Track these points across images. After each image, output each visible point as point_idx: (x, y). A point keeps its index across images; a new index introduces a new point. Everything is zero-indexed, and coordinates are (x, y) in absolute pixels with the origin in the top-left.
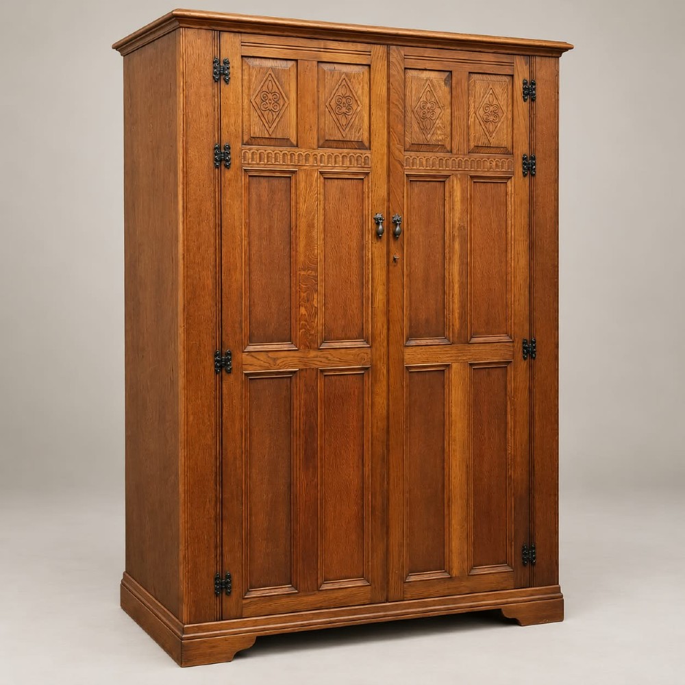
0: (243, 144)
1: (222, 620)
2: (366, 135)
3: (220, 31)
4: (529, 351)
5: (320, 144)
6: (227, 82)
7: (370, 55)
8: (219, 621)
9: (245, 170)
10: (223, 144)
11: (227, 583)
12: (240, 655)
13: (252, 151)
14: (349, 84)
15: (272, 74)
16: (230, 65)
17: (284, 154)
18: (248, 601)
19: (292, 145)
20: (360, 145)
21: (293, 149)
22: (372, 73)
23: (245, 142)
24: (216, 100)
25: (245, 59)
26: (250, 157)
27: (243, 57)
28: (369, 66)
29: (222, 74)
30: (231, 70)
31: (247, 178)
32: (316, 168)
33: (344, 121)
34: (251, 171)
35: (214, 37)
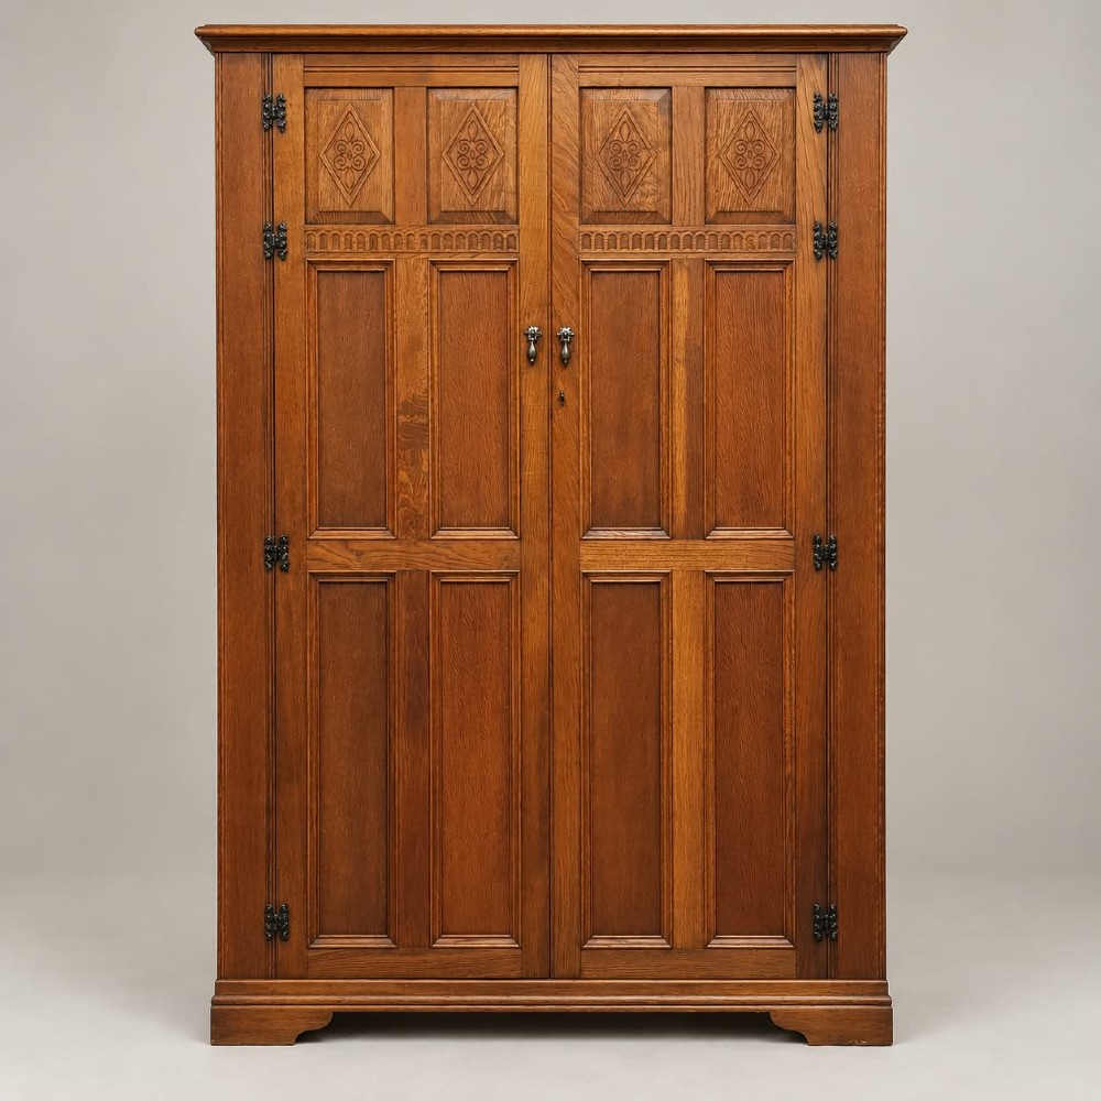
0: (307, 223)
1: (276, 978)
2: (511, 200)
3: (273, 53)
4: (826, 556)
5: (433, 218)
6: (282, 129)
7: (518, 71)
8: (272, 979)
9: (309, 261)
10: (276, 224)
11: (282, 922)
12: (304, 1037)
13: (320, 233)
14: (482, 120)
15: (353, 111)
16: (287, 104)
17: (371, 235)
18: (318, 953)
19: (386, 222)
21: (388, 227)
22: (521, 100)
23: (309, 219)
24: (267, 158)
25: (311, 91)
26: (318, 243)
27: (306, 88)
28: (517, 88)
29: (274, 118)
30: (289, 111)
31: (314, 274)
32: (425, 256)
33: (472, 179)
34: (319, 263)
35: (263, 63)
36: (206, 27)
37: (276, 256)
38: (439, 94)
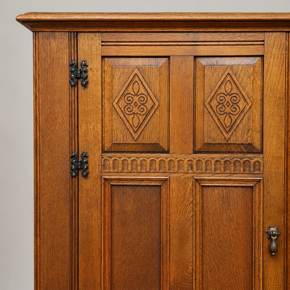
0: (104, 151)
2: (257, 136)
3: (77, 32)
6: (85, 86)
7: (264, 45)
9: (104, 178)
10: (80, 153)
13: (113, 159)
14: (235, 79)
15: (139, 74)
16: (89, 68)
17: (151, 160)
20: (249, 149)
21: (163, 156)
22: (265, 65)
23: (106, 149)
24: (73, 106)
25: (106, 59)
26: (111, 166)
27: (103, 57)
28: (262, 56)
29: (78, 78)
30: (90, 74)
31: (108, 187)
32: (192, 175)
33: (228, 122)
34: (111, 180)
35: (70, 39)
36: (26, 14)
37: (80, 175)
38: (203, 62)
